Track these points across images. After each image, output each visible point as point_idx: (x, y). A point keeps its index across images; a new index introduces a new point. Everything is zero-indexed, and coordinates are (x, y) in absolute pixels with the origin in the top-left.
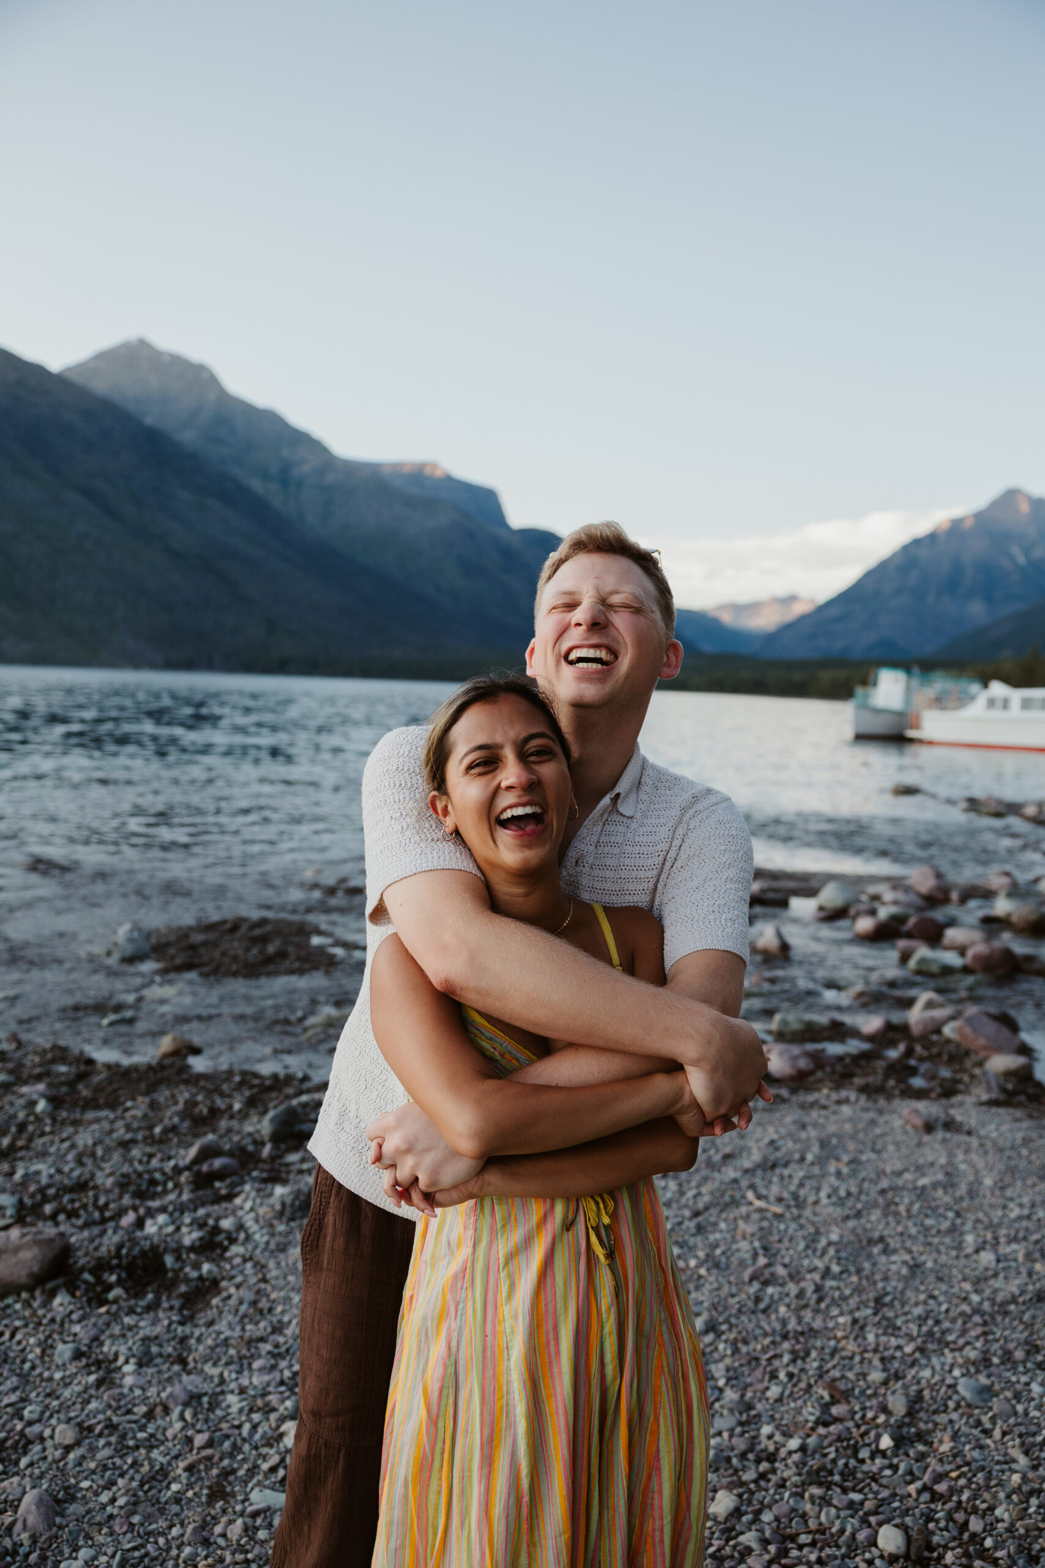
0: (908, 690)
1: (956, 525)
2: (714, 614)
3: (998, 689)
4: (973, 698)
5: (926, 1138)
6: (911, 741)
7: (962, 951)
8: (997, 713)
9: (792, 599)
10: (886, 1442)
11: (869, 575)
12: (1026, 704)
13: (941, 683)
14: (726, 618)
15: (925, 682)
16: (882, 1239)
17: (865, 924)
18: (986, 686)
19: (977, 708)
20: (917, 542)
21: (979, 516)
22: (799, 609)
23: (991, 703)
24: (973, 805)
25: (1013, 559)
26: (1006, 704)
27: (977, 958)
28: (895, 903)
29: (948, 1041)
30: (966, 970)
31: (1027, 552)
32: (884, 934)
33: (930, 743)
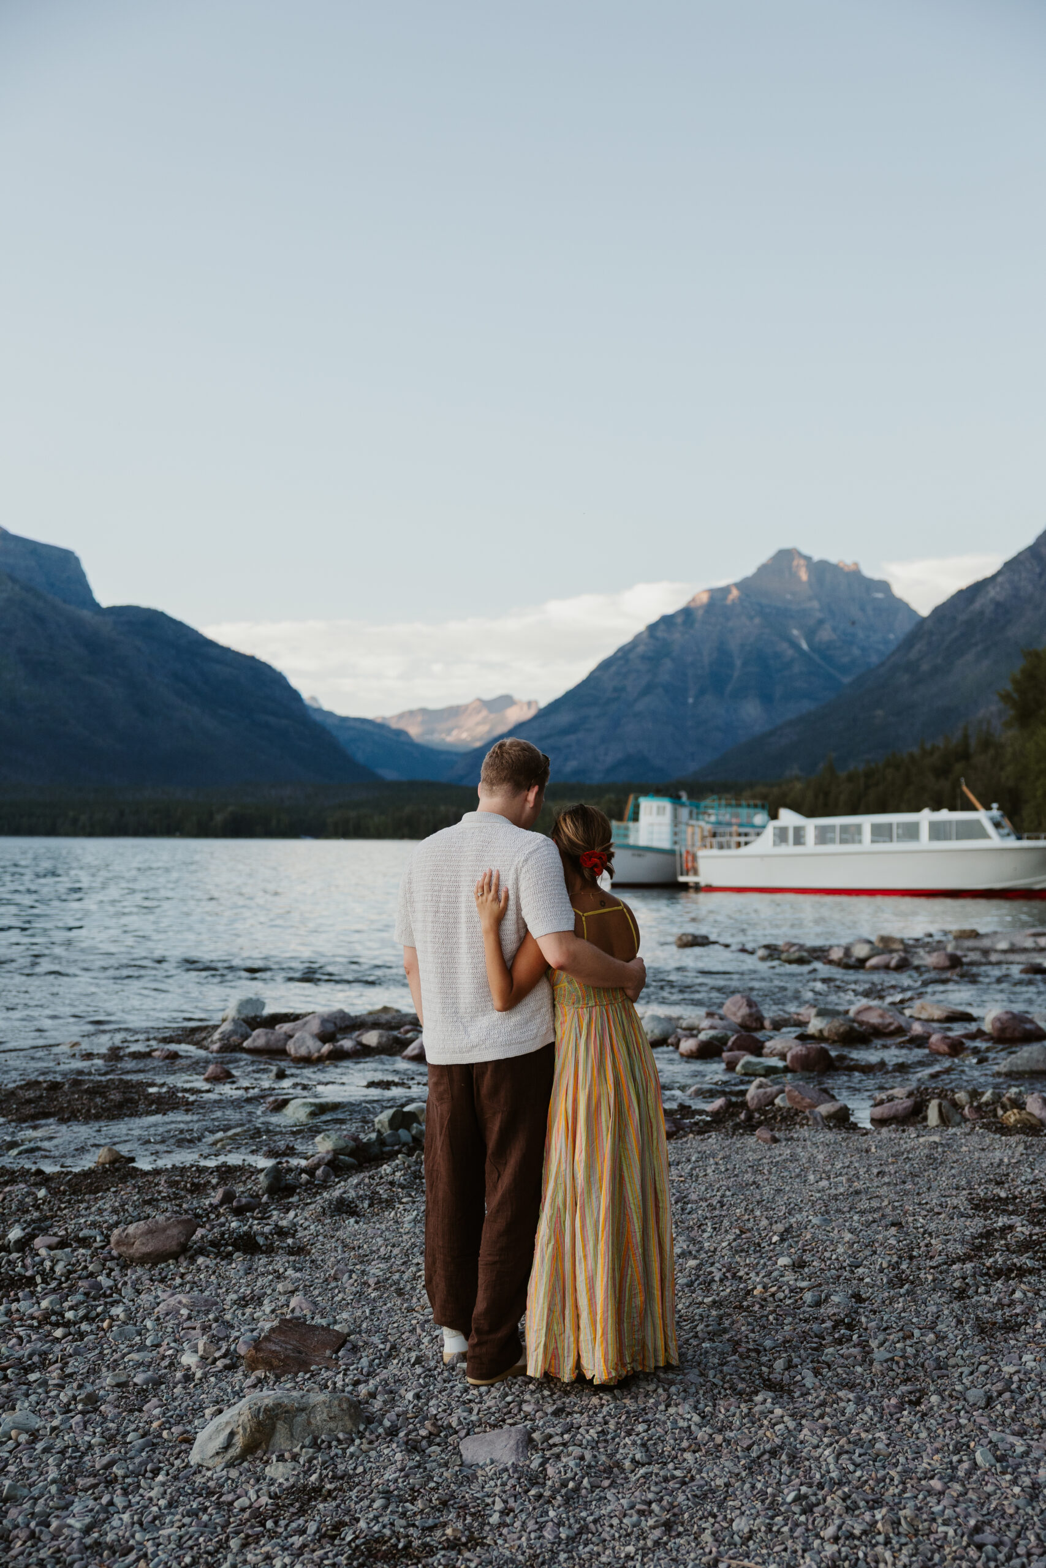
0: (676, 821)
1: (718, 596)
2: (394, 725)
3: (788, 817)
4: (759, 831)
5: (774, 1146)
6: (685, 887)
7: (783, 1057)
8: (789, 848)
9: (506, 701)
10: (775, 1239)
11: (605, 665)
12: (823, 837)
13: (716, 813)
14: (414, 731)
15: (697, 813)
16: (754, 1183)
17: (688, 1045)
18: (774, 816)
19: (765, 843)
20: (667, 621)
21: (743, 585)
22: (515, 715)
23: (781, 835)
24: (772, 952)
25: (795, 646)
26: (799, 837)
27: (795, 1058)
28: (712, 1027)
29: (780, 1109)
30: (786, 1070)
31: (810, 635)
32: (708, 1051)
33: (710, 889)
